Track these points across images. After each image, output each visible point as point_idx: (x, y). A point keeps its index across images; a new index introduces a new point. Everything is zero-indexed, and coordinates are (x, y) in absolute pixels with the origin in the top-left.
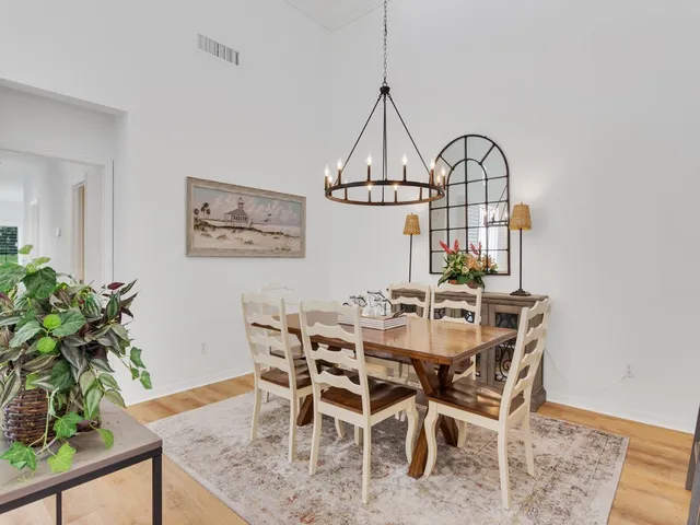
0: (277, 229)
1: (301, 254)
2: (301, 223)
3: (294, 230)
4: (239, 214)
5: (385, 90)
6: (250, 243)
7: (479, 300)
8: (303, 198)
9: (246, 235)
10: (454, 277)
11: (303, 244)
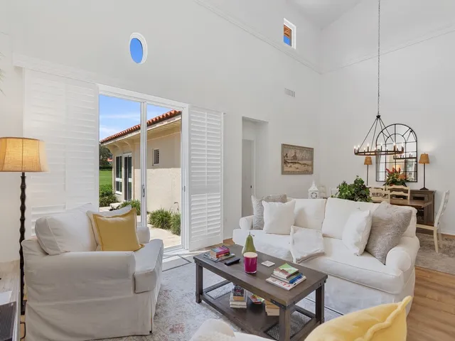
0: (305, 162)
1: (312, 173)
2: (312, 159)
3: (309, 162)
4: (295, 157)
5: (378, 117)
6: (297, 168)
7: (409, 192)
8: (313, 149)
9: (297, 165)
10: (394, 182)
11: (312, 169)
